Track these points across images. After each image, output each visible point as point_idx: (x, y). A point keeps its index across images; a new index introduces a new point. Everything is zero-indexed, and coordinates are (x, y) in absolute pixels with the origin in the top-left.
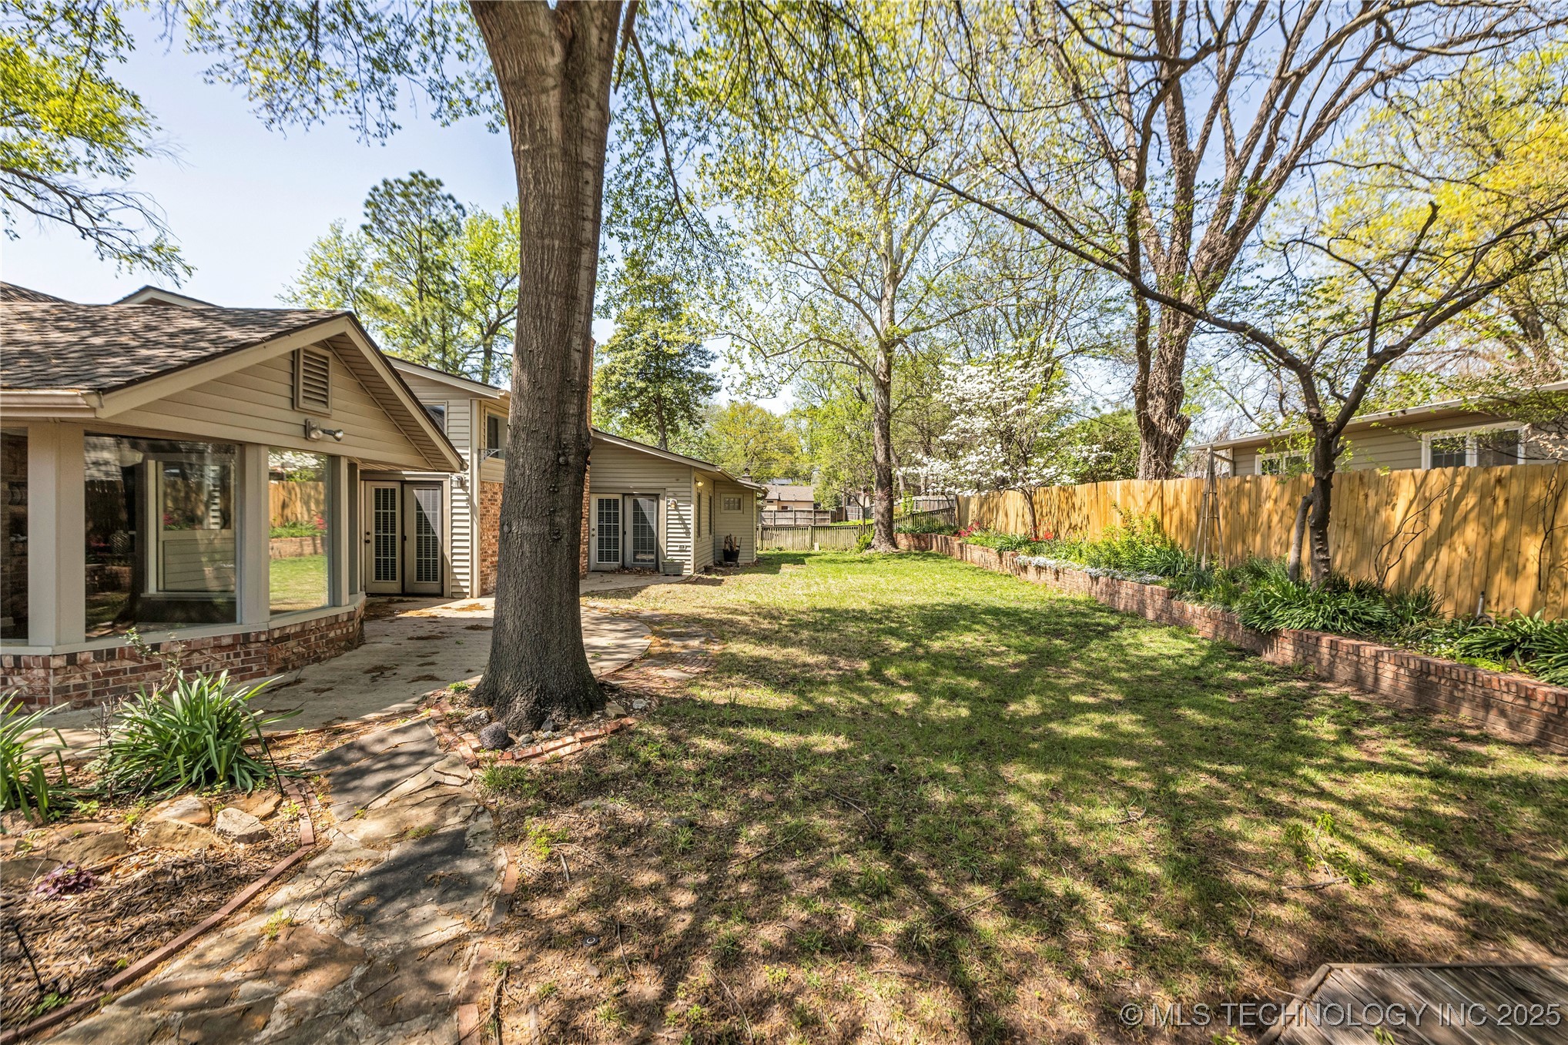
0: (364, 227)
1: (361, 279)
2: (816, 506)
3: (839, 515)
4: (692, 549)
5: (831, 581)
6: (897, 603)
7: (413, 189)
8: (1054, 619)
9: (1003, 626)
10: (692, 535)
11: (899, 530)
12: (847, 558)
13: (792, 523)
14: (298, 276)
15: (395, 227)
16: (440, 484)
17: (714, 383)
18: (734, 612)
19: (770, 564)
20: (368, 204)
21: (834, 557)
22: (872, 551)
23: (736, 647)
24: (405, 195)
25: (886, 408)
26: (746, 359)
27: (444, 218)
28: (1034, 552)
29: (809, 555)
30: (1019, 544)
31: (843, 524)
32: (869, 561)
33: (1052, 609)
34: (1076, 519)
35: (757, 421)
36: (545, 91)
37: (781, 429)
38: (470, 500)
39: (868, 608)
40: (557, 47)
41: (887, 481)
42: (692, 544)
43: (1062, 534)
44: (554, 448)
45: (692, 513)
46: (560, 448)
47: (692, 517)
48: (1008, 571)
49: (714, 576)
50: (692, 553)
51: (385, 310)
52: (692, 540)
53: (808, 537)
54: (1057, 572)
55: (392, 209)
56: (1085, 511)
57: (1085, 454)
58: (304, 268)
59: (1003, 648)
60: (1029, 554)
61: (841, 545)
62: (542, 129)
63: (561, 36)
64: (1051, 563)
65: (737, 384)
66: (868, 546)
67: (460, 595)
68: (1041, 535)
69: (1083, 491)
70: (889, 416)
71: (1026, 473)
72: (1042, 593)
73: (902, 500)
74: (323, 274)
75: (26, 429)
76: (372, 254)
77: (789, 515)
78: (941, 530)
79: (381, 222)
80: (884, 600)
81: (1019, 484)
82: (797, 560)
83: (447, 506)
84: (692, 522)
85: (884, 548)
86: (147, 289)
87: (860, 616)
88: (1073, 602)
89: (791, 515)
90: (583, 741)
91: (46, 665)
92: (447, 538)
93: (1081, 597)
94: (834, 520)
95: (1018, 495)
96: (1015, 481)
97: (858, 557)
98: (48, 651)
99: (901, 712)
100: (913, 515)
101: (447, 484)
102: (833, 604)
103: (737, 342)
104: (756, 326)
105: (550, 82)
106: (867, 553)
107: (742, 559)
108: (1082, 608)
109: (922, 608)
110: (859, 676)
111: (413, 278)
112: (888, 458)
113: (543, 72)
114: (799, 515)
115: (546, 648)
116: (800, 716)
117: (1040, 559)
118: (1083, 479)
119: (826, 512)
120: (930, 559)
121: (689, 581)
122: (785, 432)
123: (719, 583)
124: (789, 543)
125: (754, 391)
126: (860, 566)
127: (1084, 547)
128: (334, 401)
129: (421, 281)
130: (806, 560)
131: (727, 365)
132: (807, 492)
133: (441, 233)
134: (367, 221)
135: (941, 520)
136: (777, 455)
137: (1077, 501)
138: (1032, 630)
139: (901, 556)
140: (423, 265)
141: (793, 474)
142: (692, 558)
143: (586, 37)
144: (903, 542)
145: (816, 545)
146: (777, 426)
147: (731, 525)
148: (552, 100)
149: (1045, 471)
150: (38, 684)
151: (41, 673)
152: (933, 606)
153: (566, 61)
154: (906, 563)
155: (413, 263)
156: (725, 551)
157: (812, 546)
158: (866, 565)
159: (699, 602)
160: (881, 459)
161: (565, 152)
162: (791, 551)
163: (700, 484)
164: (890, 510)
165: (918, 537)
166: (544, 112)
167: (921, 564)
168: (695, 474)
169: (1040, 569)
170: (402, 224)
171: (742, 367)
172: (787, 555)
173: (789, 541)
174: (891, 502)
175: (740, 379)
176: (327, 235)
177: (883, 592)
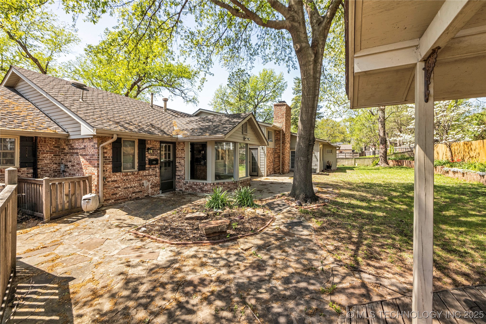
0: (228, 85)
1: (225, 98)
2: (353, 151)
3: (362, 154)
4: (319, 165)
5: (366, 175)
6: (393, 182)
7: (238, 73)
8: (461, 190)
9: (438, 191)
10: (319, 161)
11: (389, 159)
12: (369, 168)
13: (344, 157)
14: (212, 99)
15: (234, 83)
16: (257, 149)
17: (322, 115)
18: (337, 182)
19: (343, 170)
20: (229, 79)
21: (364, 168)
22: (378, 166)
23: (342, 191)
24: (237, 75)
25: (384, 118)
26: (332, 106)
27: (245, 79)
28: (452, 166)
29: (354, 167)
30: (444, 164)
31: (364, 157)
32: (378, 169)
33: (461, 187)
34: (472, 154)
35: (331, 124)
36: (310, 65)
37: (339, 126)
38: (264, 152)
39: (382, 183)
40: (313, 56)
41: (384, 142)
42: (319, 163)
43: (466, 160)
44: (309, 141)
45: (319, 154)
46: (310, 141)
47: (319, 156)
48: (439, 173)
49: (326, 173)
50: (319, 166)
51: (232, 105)
52: (319, 162)
53: (353, 161)
54: (463, 174)
55: (234, 79)
56: (477, 151)
57: (476, 129)
58: (213, 97)
59: (439, 197)
60: (449, 167)
61: (366, 164)
62: (309, 73)
63: (314, 53)
64: (460, 170)
65: (329, 114)
66: (377, 164)
67: (262, 176)
68: (455, 160)
69: (476, 144)
70: (385, 120)
71: (447, 137)
72: (456, 181)
73: (389, 148)
74: (218, 97)
75: (207, 142)
76: (229, 91)
77: (343, 154)
78: (407, 159)
79: (231, 83)
80: (388, 181)
81: (443, 141)
82: (351, 169)
83: (259, 154)
84: (319, 157)
85: (384, 165)
86: (200, 109)
87: (380, 185)
88: (471, 184)
89: (344, 154)
90: (318, 206)
91: (210, 185)
92: (259, 162)
93: (475, 183)
94: (360, 155)
95: (444, 146)
96: (442, 140)
97: (373, 168)
98: (210, 182)
99: (402, 210)
100: (394, 153)
101: (259, 149)
102: (369, 182)
103: (330, 102)
104: (336, 96)
105: (311, 63)
106: (377, 167)
107: (332, 168)
108: (476, 186)
109: (403, 184)
110: (385, 200)
111: (238, 95)
112: (384, 134)
113: (310, 61)
114: (347, 154)
115: (306, 186)
116: (370, 208)
117: (455, 169)
118: (477, 138)
119: (357, 153)
120: (403, 169)
121: (318, 174)
122: (341, 127)
123: (328, 175)
124: (346, 163)
125: (334, 116)
126: (375, 171)
127: (477, 164)
128: (248, 132)
129: (240, 96)
130: (354, 169)
131: (326, 109)
132: (349, 147)
133: (245, 83)
134: (228, 83)
135: (407, 155)
136: (338, 134)
137: (473, 148)
138: (451, 192)
139: (391, 168)
140: (240, 92)
141: (344, 141)
142: (319, 168)
143: (319, 51)
144: (391, 163)
145: (356, 164)
146: (338, 125)
147: (329, 158)
148: (311, 67)
149: (456, 136)
150: (209, 188)
151: (209, 186)
152: (407, 183)
153: (315, 58)
154: (392, 170)
155: (238, 91)
156: (327, 166)
157: (355, 164)
158: (377, 171)
159: (325, 180)
160: (382, 134)
161: (314, 77)
162: (347, 166)
163: (321, 146)
164: (386, 152)
165: (397, 161)
166: (310, 70)
167: (399, 170)
168: (319, 143)
169: (454, 172)
170: (236, 82)
171: (330, 109)
172: (346, 167)
173: (347, 163)
174: (386, 149)
175: (330, 113)
176: (218, 87)
177: (386, 179)
